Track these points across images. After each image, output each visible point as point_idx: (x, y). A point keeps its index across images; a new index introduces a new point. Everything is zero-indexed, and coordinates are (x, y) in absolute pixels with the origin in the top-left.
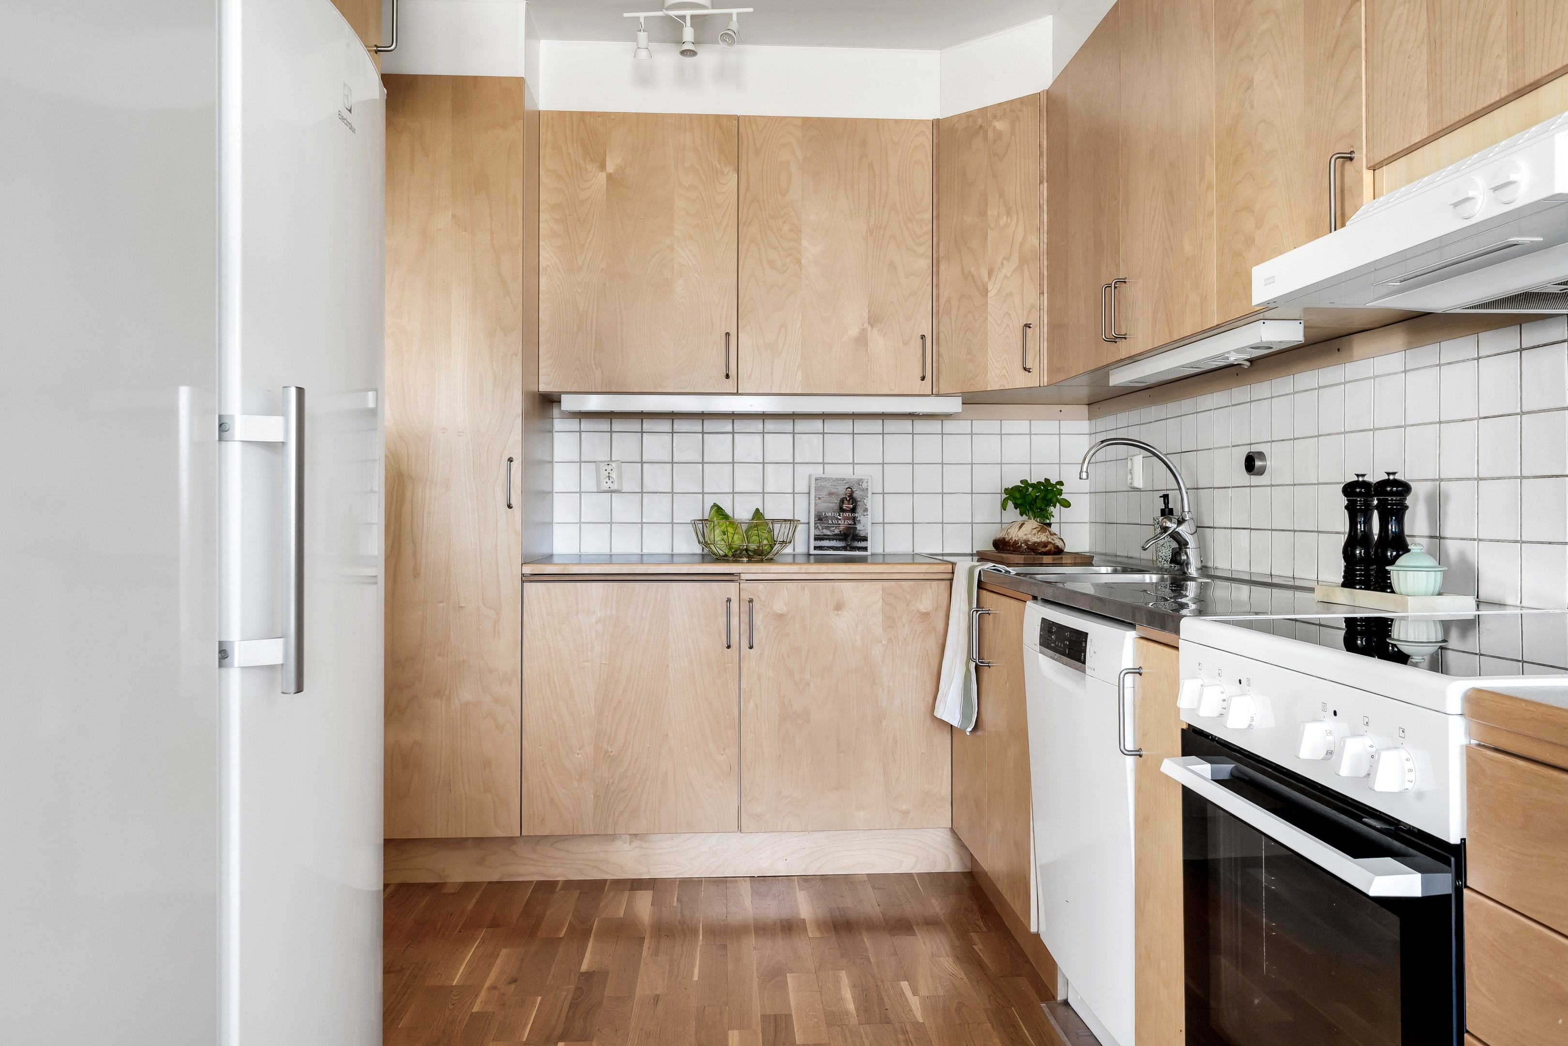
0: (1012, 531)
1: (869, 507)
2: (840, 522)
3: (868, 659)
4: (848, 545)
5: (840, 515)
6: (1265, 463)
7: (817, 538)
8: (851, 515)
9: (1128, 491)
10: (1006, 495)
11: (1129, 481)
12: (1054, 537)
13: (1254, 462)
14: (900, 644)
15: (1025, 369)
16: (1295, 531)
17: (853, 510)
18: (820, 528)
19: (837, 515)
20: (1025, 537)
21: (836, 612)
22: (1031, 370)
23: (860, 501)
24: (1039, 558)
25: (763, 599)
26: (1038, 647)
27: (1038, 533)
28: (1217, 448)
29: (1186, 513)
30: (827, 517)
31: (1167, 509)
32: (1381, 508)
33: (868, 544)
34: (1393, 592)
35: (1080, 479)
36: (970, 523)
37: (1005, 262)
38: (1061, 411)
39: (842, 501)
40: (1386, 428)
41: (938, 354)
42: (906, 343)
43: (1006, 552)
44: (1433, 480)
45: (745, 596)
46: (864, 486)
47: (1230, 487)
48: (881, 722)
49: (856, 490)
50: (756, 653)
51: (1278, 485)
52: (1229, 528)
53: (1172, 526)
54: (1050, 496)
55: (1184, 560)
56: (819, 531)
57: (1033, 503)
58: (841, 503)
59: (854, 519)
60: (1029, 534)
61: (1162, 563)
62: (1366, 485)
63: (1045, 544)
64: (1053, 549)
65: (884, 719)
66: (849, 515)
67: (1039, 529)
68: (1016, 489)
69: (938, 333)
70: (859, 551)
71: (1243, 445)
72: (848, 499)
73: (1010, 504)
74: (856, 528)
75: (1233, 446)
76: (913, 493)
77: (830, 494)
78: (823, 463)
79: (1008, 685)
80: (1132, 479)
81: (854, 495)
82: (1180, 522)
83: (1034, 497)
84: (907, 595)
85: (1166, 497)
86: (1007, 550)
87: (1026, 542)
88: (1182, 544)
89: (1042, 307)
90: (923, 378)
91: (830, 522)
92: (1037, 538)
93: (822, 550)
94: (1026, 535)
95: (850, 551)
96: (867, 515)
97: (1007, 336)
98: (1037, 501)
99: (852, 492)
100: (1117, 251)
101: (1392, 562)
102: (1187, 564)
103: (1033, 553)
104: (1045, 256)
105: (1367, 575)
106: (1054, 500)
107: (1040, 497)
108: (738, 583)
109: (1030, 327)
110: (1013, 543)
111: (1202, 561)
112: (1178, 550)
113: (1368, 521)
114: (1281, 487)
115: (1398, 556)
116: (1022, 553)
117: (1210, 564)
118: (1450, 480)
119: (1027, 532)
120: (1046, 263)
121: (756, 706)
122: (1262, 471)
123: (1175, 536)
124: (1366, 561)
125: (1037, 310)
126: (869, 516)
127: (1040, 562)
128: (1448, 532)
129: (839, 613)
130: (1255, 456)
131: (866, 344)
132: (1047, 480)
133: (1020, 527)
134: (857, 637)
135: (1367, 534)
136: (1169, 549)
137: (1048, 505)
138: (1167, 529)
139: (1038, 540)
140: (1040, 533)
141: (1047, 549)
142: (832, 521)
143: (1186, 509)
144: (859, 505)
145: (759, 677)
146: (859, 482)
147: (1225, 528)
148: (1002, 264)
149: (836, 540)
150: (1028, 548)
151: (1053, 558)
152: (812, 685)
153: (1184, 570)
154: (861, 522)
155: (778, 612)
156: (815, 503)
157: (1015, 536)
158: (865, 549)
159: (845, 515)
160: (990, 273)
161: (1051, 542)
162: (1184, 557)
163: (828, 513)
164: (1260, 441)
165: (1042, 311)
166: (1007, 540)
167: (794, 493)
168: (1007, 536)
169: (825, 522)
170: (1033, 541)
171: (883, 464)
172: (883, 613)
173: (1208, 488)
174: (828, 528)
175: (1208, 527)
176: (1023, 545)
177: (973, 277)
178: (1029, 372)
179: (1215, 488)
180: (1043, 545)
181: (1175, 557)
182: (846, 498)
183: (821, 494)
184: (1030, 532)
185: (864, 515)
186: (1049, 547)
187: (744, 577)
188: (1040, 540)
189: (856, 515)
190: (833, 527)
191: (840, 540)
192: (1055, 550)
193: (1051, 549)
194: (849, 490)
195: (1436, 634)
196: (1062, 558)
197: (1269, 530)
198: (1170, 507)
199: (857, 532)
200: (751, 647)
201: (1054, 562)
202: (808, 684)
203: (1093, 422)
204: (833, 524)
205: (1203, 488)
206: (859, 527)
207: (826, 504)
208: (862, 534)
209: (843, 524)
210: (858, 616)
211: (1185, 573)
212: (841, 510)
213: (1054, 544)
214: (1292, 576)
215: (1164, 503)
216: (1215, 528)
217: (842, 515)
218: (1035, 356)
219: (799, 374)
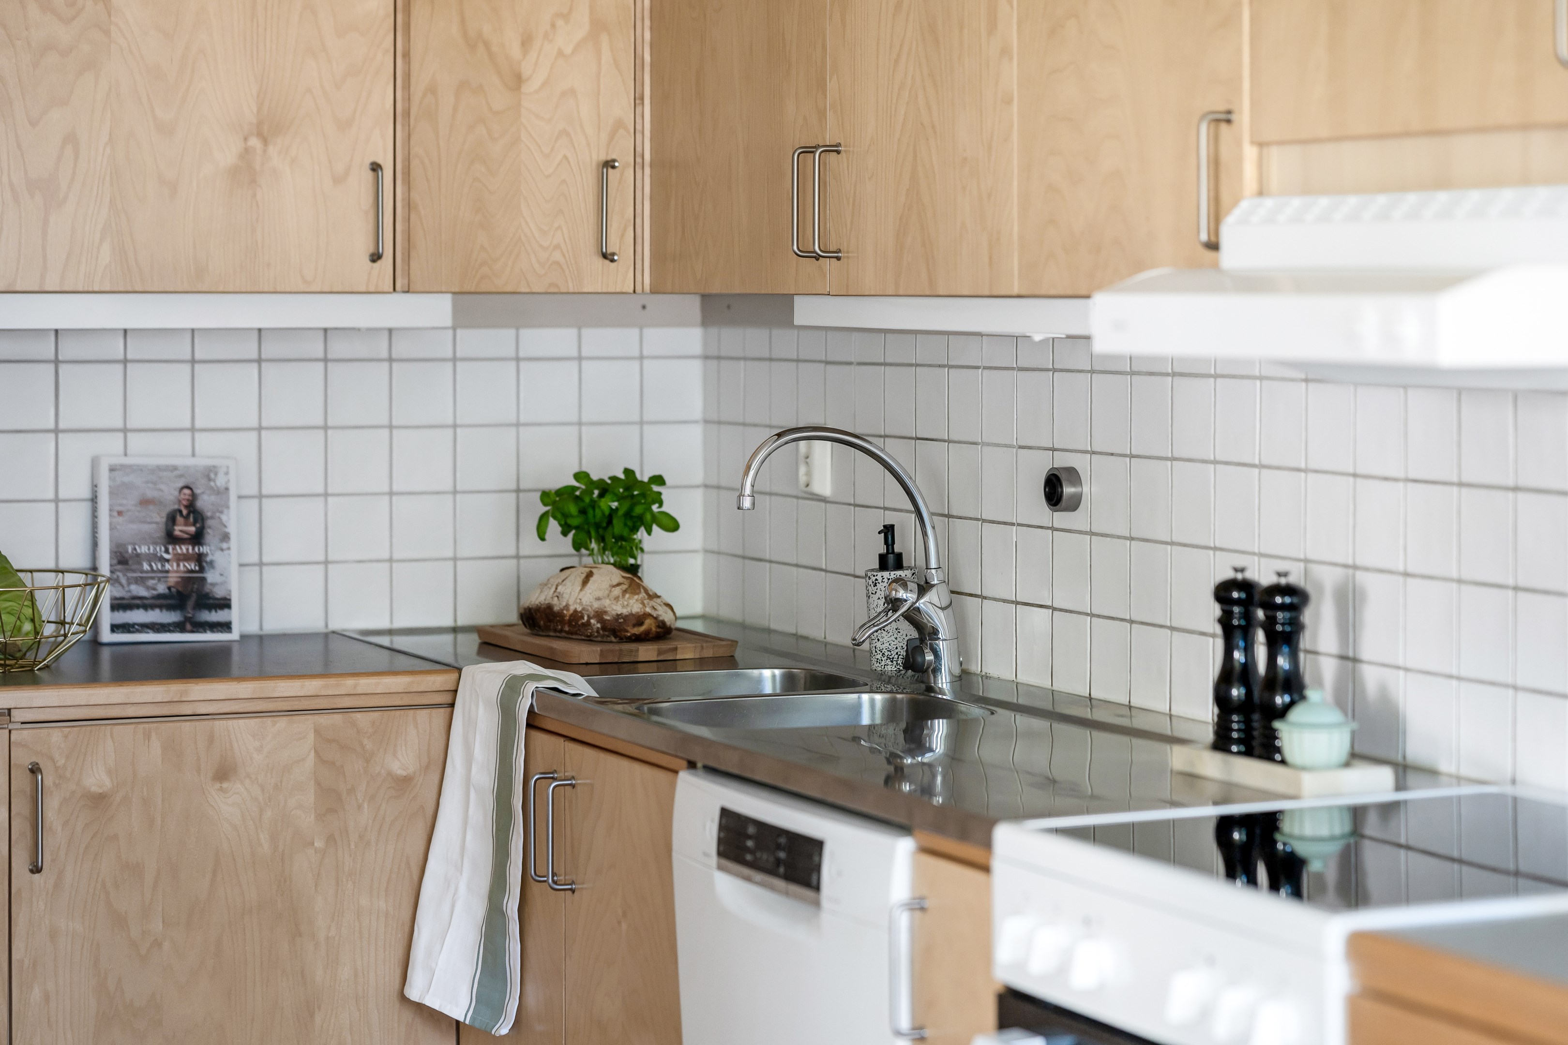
0: (568, 591)
1: (232, 529)
2: (167, 566)
3: (285, 882)
4: (187, 619)
5: (167, 551)
6: (1078, 489)
7: (118, 605)
8: (193, 549)
9: (797, 497)
10: (545, 505)
11: (803, 479)
12: (655, 603)
13: (1062, 487)
14: (353, 847)
15: (605, 256)
16: (1131, 622)
17: (197, 539)
18: (123, 581)
19: (160, 550)
20: (596, 605)
21: (218, 785)
22: (616, 258)
23: (212, 518)
24: (631, 651)
25: (61, 762)
26: (714, 859)
27: (623, 596)
28: (989, 444)
29: (933, 571)
30: (138, 555)
31: (891, 556)
32: (1269, 626)
33: (234, 615)
34: (1283, 762)
35: (739, 508)
36: (450, 559)
37: (560, 23)
38: (644, 307)
39: (172, 519)
40: (1278, 468)
41: (409, 205)
42: (338, 180)
43: (552, 634)
44: (1345, 566)
45: (23, 759)
46: (220, 481)
47: (1013, 524)
48: (312, 1015)
49: (203, 493)
50: (45, 883)
51: (1102, 535)
52: (1012, 602)
53: (908, 596)
54: (638, 510)
55: (930, 663)
56: (120, 588)
57: (604, 525)
58: (170, 524)
59: (200, 559)
60: (604, 598)
61: (883, 663)
62: (1247, 586)
63: (639, 620)
64: (654, 629)
65: (319, 1009)
66: (187, 550)
67: (624, 587)
68: (565, 493)
69: (408, 160)
70: (212, 631)
71: (1039, 448)
72: (185, 512)
73: (554, 527)
74: (204, 579)
75: (1021, 447)
76: (326, 495)
77: (145, 502)
78: (125, 431)
79: (624, 926)
80: (809, 474)
81: (200, 504)
82: (924, 588)
83: (607, 512)
84: (365, 742)
85: (888, 531)
86: (555, 631)
87: (599, 615)
88: (926, 632)
89: (639, 127)
90: (376, 257)
91: (146, 567)
92: (623, 607)
93: (129, 632)
94: (598, 599)
95: (192, 632)
96: (229, 549)
97: (564, 181)
98: (615, 521)
99: (194, 496)
100: (822, 86)
101: (1282, 713)
102: (936, 671)
103: (613, 639)
104: (647, 22)
105: (1248, 730)
106: (648, 517)
107: (621, 513)
108: (7, 731)
109: (613, 167)
110: (571, 615)
111: (961, 664)
112: (918, 643)
113: (1249, 650)
114: (1109, 539)
115: (1292, 704)
116: (589, 639)
117: (975, 668)
118: (1366, 569)
119: (600, 594)
120: (648, 35)
121: (47, 998)
122: (1074, 504)
123: (913, 617)
124: (1246, 707)
125: (628, 132)
126: (234, 551)
127: (632, 659)
128: (1367, 652)
129: (225, 785)
130: (1063, 477)
131: (253, 182)
132: (628, 472)
133: (585, 582)
134: (262, 836)
135: (1248, 668)
136: (895, 636)
137: (635, 529)
138: (898, 603)
139: (625, 611)
140: (627, 596)
141: (642, 629)
142: (151, 566)
143: (933, 563)
144: (210, 527)
145: (53, 935)
146: (209, 473)
147: (1004, 601)
148: (553, 26)
149: (161, 607)
150: (604, 628)
151: (659, 649)
152: (166, 945)
153: (929, 682)
154: (216, 565)
155: (94, 789)
156: (111, 524)
157: (575, 602)
158: (226, 626)
159: (179, 551)
160: (526, 42)
161: (650, 615)
162: (929, 657)
163: (140, 547)
164: (1071, 448)
165: (639, 136)
166: (556, 609)
167: (57, 500)
168: (555, 601)
169: (135, 567)
170: (614, 613)
171: (260, 429)
172: (318, 783)
173: (971, 519)
174: (141, 581)
175: (971, 595)
176: (592, 621)
177: (487, 45)
178: (613, 261)
179: (984, 521)
180: (634, 622)
181: (913, 658)
182: (180, 512)
183: (125, 502)
184: (607, 592)
185: (222, 550)
186: (648, 624)
187: (17, 716)
188: (629, 609)
189: (204, 549)
190: (153, 578)
191: (170, 608)
192: (659, 630)
193: (651, 629)
194: (187, 491)
195: (1340, 826)
196: (676, 649)
197: (1087, 614)
198: (896, 551)
199: (207, 588)
200: (36, 869)
201: (660, 658)
202: (157, 944)
203: (713, 331)
204: (152, 571)
205: (960, 518)
206: (211, 577)
207: (135, 527)
208: (219, 593)
209: (176, 571)
210: (263, 790)
211: (930, 689)
212: (171, 538)
213: (656, 618)
214: (1128, 703)
215: (886, 542)
216: (985, 598)
217: (173, 549)
218: (625, 229)
219: (106, 248)
